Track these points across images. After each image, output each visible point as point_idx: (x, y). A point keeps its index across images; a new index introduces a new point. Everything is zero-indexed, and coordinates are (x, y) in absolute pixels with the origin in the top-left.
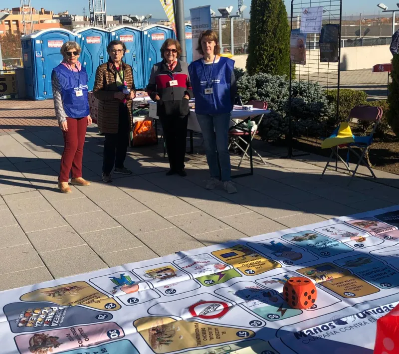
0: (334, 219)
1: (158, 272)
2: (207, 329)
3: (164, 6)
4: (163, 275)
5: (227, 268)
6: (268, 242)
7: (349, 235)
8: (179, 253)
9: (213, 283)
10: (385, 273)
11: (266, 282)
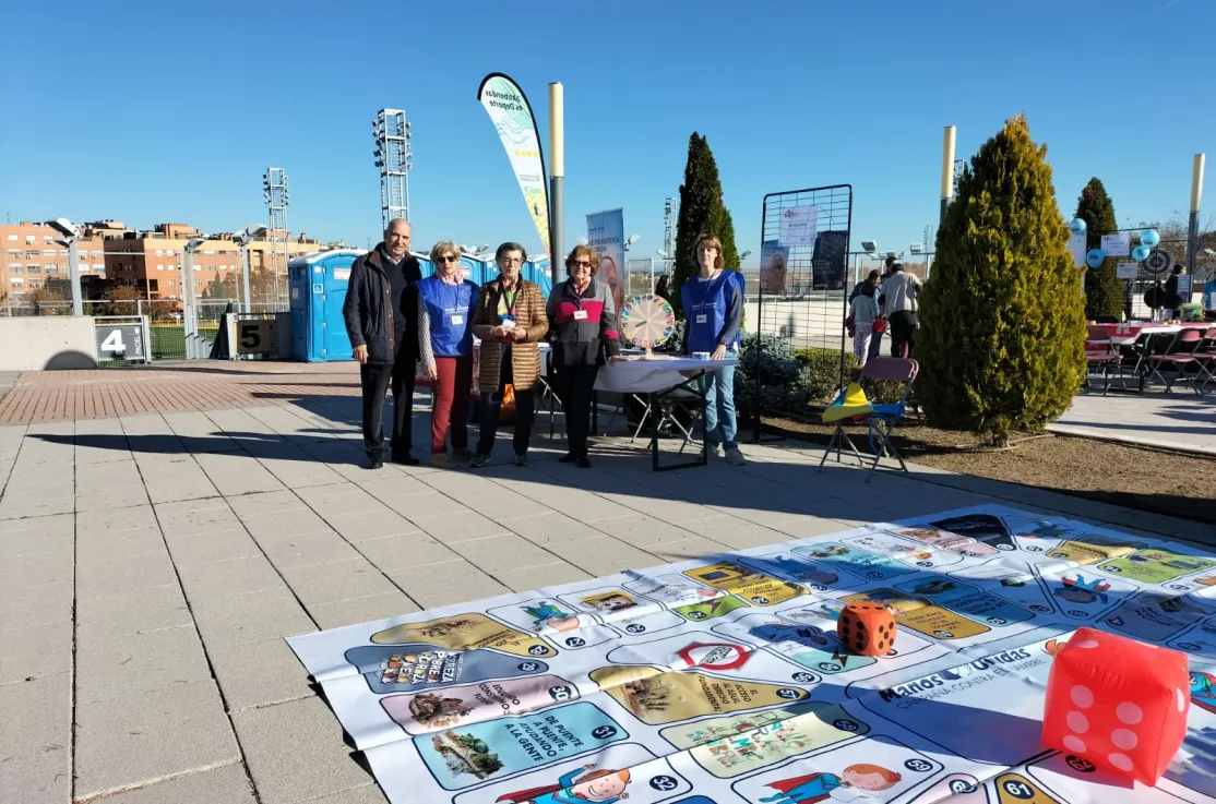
0: (866, 526)
1: (602, 600)
2: (721, 686)
3: (535, 217)
4: (613, 604)
5: (720, 595)
6: (772, 557)
7: (901, 549)
8: (629, 573)
9: (703, 616)
10: (987, 604)
11: (794, 615)
